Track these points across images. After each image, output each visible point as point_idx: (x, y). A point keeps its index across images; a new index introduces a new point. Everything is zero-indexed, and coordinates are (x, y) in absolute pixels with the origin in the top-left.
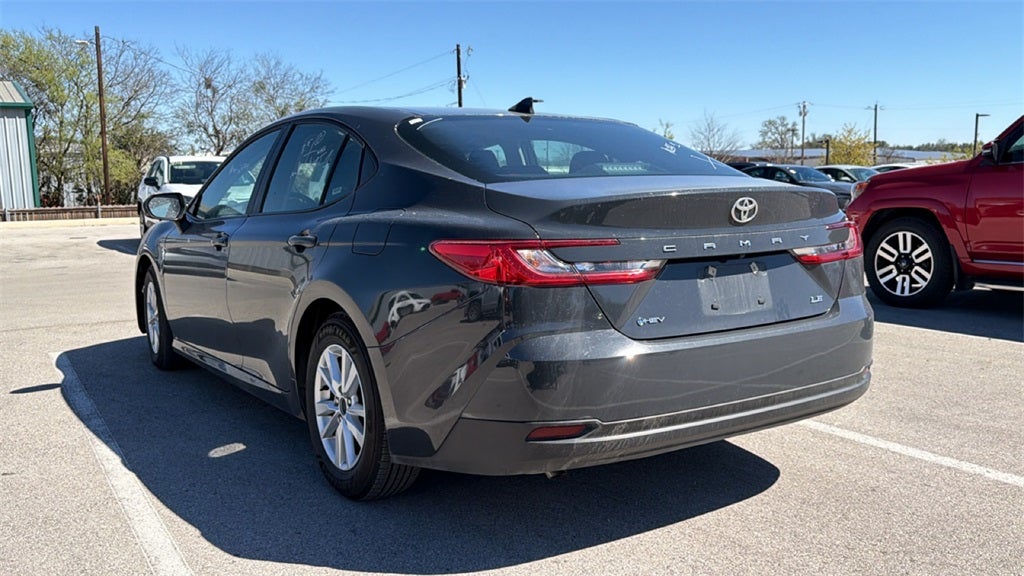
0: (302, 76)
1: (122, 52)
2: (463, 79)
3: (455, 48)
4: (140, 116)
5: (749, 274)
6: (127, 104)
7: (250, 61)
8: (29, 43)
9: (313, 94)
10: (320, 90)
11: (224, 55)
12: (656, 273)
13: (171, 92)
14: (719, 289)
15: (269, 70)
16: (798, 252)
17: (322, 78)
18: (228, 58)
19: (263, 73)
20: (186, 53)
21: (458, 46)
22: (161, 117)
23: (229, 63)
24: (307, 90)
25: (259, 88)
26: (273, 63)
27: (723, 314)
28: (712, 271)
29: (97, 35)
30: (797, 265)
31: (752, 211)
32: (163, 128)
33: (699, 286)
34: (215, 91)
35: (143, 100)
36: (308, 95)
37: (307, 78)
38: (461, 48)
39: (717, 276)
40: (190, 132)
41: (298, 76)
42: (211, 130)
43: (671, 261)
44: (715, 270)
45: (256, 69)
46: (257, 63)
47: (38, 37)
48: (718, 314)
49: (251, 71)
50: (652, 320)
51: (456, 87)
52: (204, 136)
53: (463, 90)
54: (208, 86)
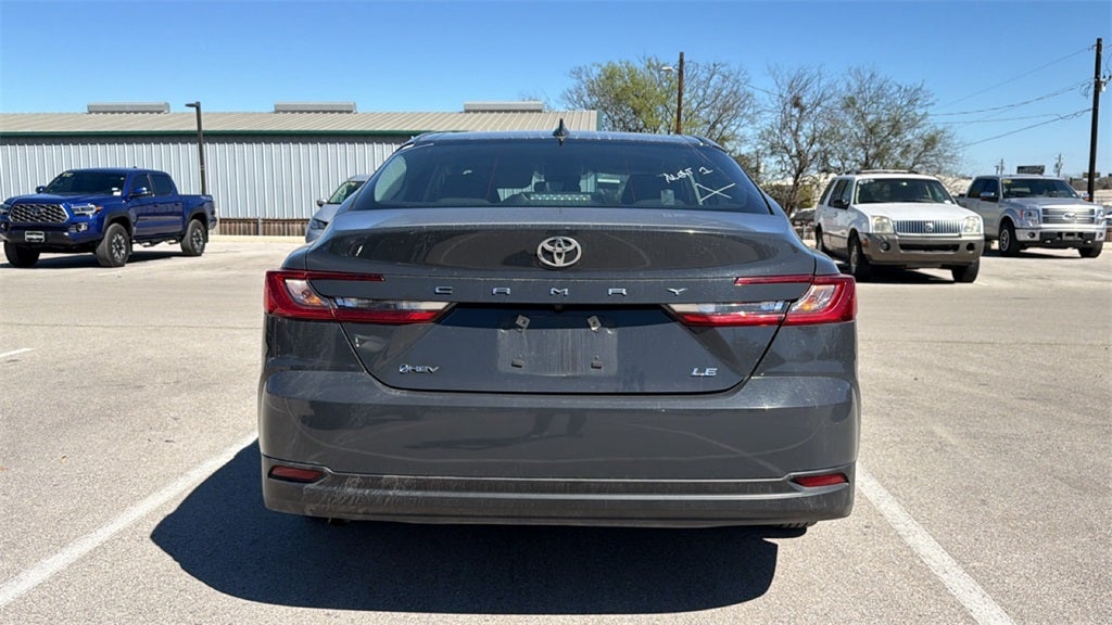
0: (901, 88)
1: (712, 75)
2: (1102, 79)
3: (1096, 43)
4: (722, 139)
5: (583, 330)
6: (713, 127)
7: (843, 75)
8: (632, 73)
9: (911, 107)
10: (919, 102)
11: (815, 71)
12: (438, 317)
13: (754, 114)
14: (529, 343)
15: (862, 84)
16: (678, 308)
17: (924, 89)
18: (819, 74)
19: (855, 86)
20: (777, 73)
21: (1099, 40)
22: (744, 140)
23: (820, 79)
24: (905, 103)
25: (850, 103)
26: (868, 76)
27: (528, 373)
28: (520, 321)
29: (681, 61)
30: (676, 326)
31: (571, 255)
32: (744, 150)
33: (499, 337)
34: (802, 110)
35: (725, 124)
36: (906, 109)
37: (905, 90)
38: (1103, 44)
39: (528, 328)
40: (773, 153)
41: (895, 88)
42: (794, 151)
43: (461, 305)
44: (528, 321)
45: (848, 85)
46: (850, 78)
47: (640, 66)
48: (521, 373)
49: (842, 86)
50: (419, 369)
51: (1092, 90)
52: (786, 157)
53: (1100, 94)
54: (796, 104)
